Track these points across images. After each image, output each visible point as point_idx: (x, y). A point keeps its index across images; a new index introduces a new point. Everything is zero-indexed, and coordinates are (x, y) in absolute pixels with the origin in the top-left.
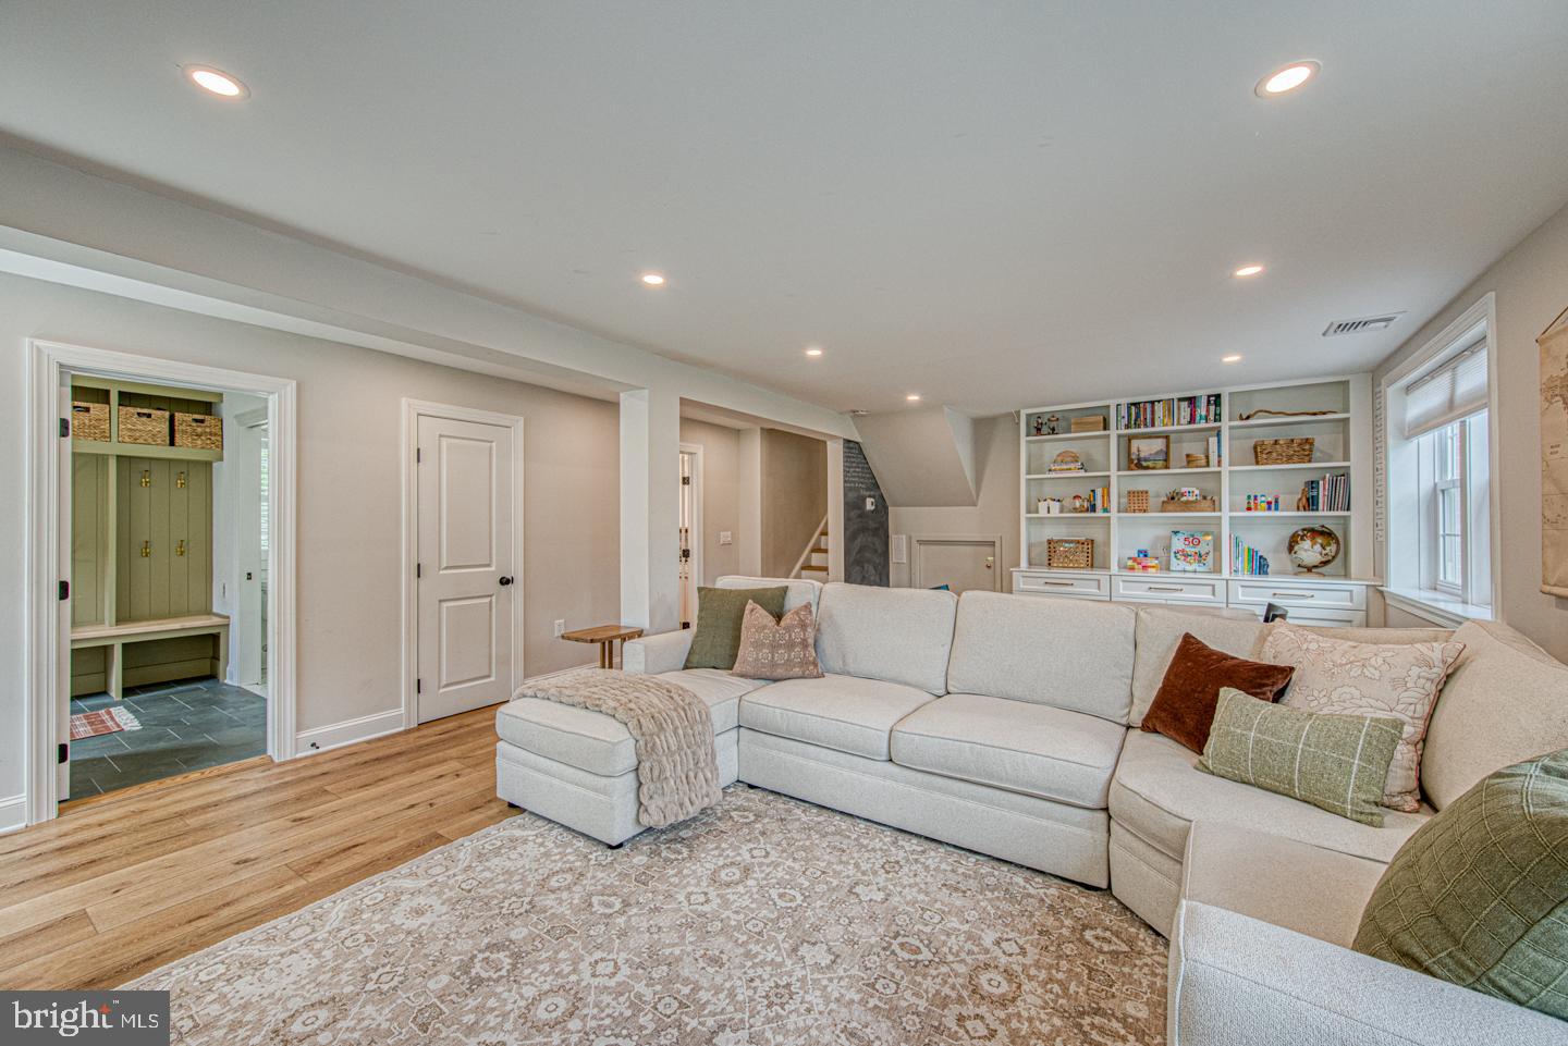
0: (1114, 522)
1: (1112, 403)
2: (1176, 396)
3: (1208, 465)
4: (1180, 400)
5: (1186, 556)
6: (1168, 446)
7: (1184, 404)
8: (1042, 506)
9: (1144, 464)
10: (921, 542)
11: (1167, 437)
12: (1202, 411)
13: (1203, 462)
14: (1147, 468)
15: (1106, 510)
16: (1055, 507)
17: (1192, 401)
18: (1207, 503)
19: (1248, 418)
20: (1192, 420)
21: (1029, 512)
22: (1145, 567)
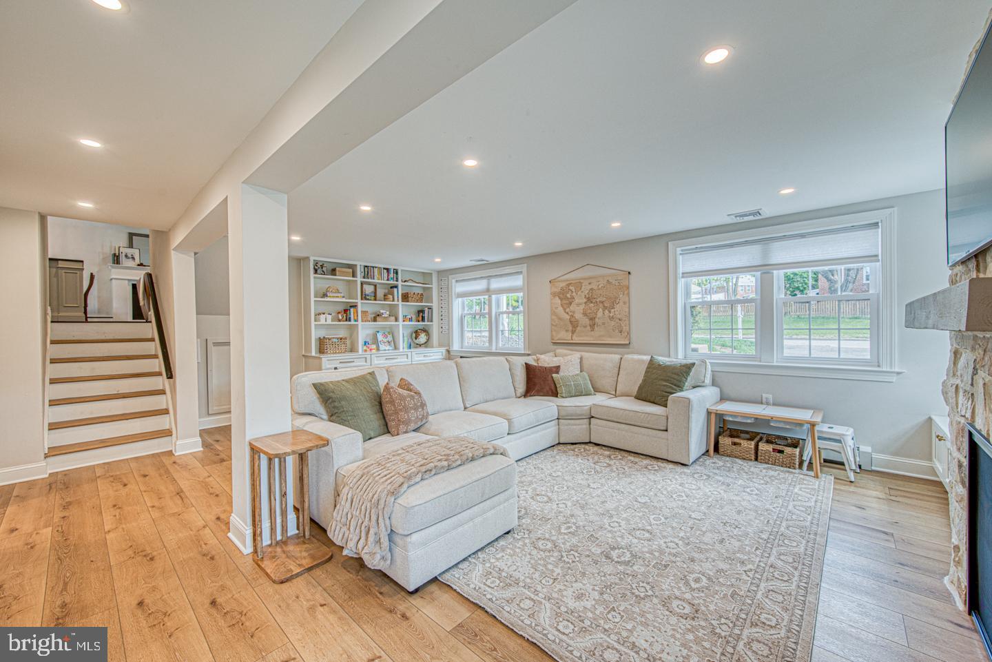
0: (360, 327)
1: (358, 264)
2: (383, 266)
3: (393, 301)
4: (384, 269)
5: (384, 343)
6: (375, 289)
7: (385, 271)
8: (322, 317)
9: (368, 297)
10: (216, 344)
11: (375, 286)
12: (391, 275)
13: (392, 299)
14: (368, 299)
15: (356, 321)
16: (329, 317)
17: (388, 270)
18: (393, 318)
19: (405, 281)
20: (388, 280)
21: (315, 321)
22: (371, 350)
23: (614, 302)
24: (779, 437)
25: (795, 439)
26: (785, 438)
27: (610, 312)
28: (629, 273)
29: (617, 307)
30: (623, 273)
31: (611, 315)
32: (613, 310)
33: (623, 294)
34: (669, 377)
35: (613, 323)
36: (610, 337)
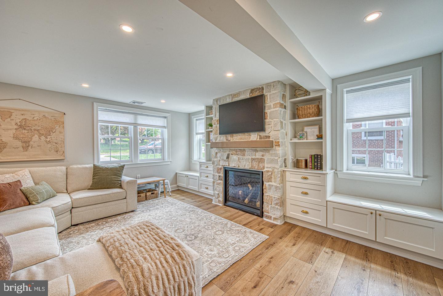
23: (49, 131)
24: (144, 190)
25: (148, 189)
26: (146, 190)
27: (47, 138)
28: (64, 114)
29: (53, 135)
30: (58, 113)
31: (48, 140)
32: (50, 137)
33: (59, 127)
34: (115, 173)
35: (49, 146)
36: (46, 155)
